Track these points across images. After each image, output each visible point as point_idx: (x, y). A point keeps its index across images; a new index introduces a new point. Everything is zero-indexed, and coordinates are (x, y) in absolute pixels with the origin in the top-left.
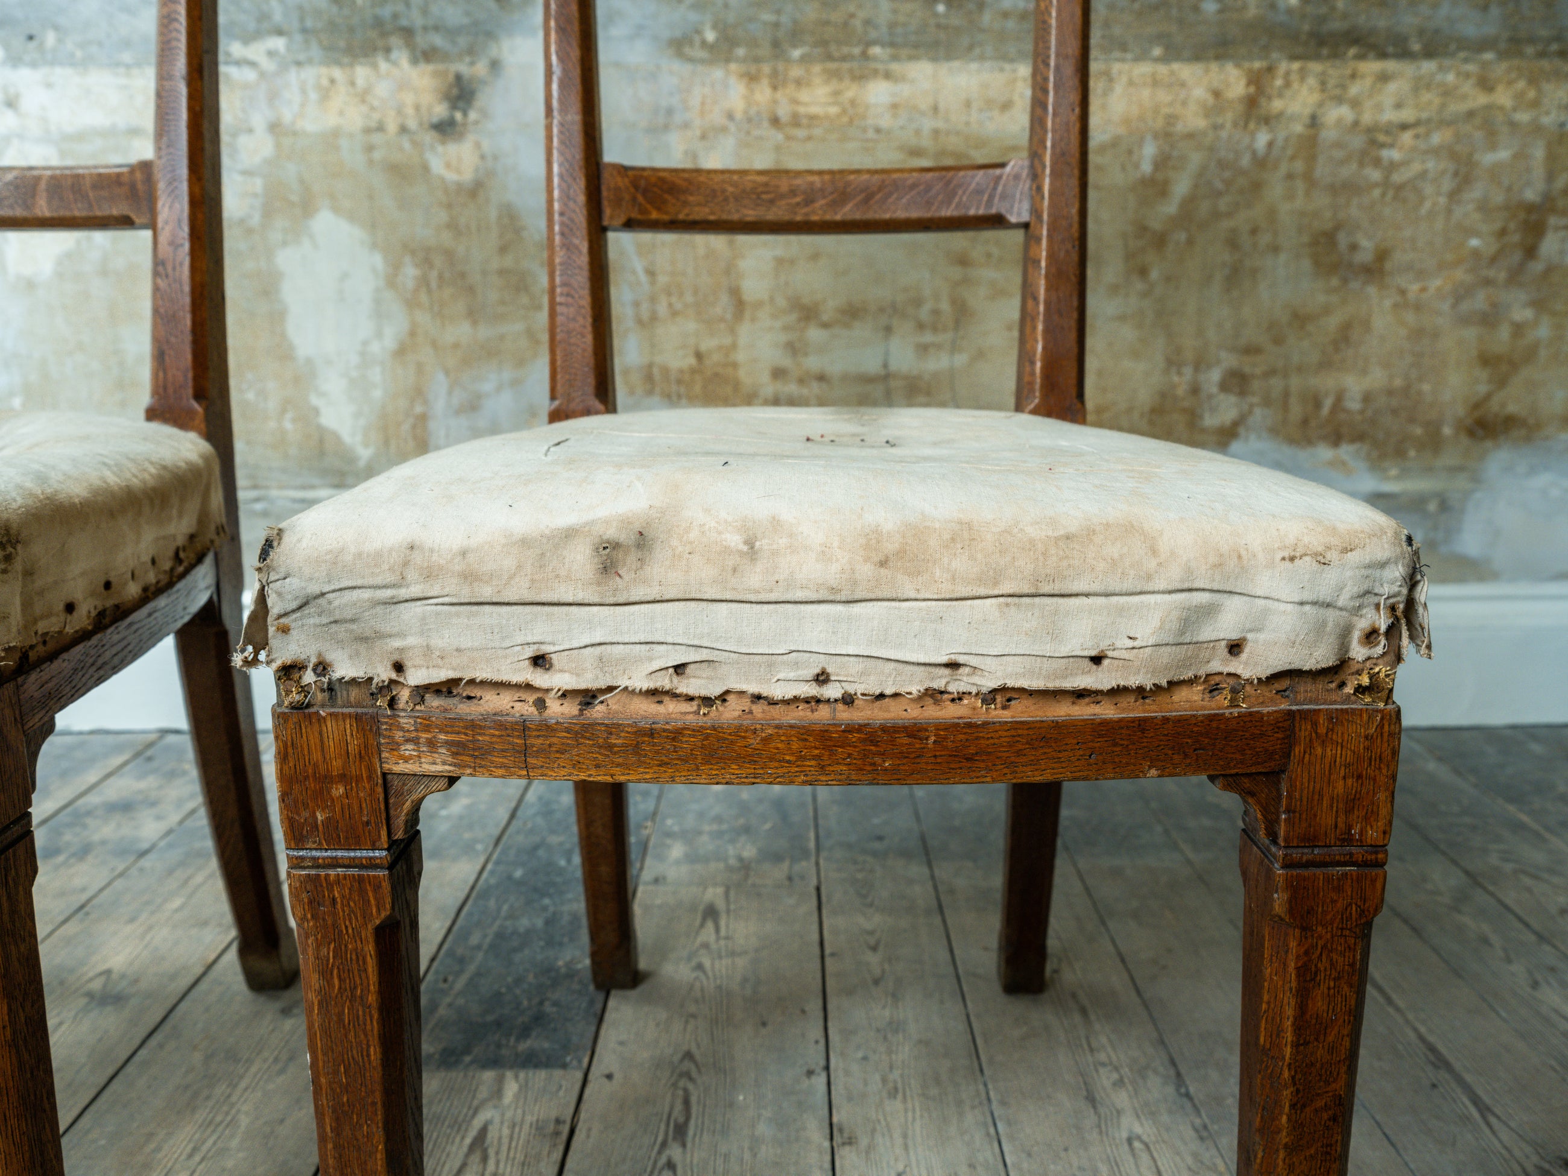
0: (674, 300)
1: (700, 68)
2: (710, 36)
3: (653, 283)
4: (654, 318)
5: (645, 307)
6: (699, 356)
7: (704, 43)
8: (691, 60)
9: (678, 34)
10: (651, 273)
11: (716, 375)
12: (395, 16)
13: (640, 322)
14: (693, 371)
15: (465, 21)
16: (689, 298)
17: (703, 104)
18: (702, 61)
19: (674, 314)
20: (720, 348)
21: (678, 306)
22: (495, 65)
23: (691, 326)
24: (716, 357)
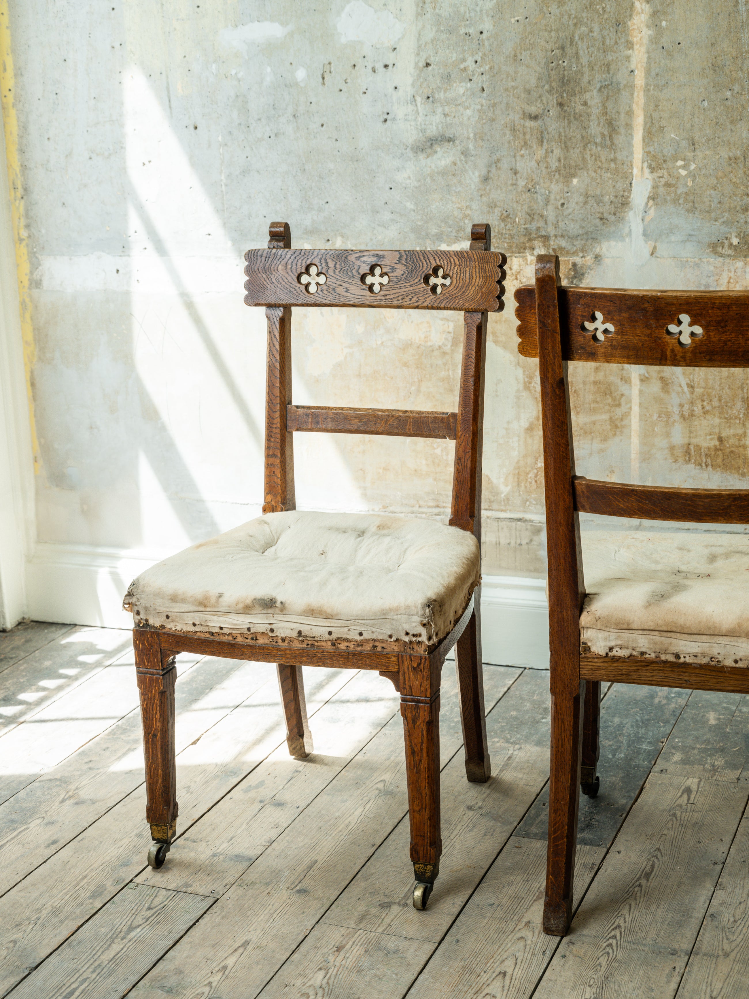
0: (705, 403)
1: (727, 261)
2: (735, 241)
3: (692, 393)
4: (692, 415)
5: (686, 407)
6: (720, 440)
7: (731, 244)
8: (721, 255)
9: (714, 240)
10: (691, 387)
11: (732, 452)
12: (538, 229)
13: (683, 417)
14: (717, 450)
15: (581, 232)
16: (716, 403)
17: (729, 282)
18: (729, 256)
19: (706, 413)
20: (735, 435)
21: (708, 408)
22: (597, 257)
23: (717, 421)
24: (732, 441)
